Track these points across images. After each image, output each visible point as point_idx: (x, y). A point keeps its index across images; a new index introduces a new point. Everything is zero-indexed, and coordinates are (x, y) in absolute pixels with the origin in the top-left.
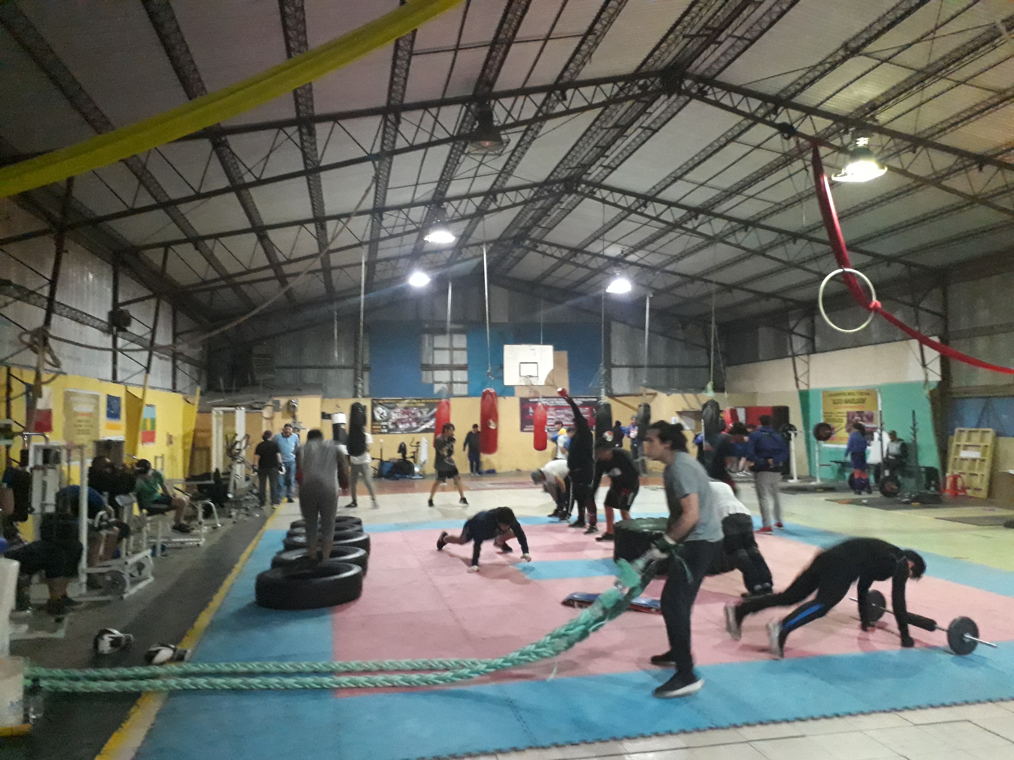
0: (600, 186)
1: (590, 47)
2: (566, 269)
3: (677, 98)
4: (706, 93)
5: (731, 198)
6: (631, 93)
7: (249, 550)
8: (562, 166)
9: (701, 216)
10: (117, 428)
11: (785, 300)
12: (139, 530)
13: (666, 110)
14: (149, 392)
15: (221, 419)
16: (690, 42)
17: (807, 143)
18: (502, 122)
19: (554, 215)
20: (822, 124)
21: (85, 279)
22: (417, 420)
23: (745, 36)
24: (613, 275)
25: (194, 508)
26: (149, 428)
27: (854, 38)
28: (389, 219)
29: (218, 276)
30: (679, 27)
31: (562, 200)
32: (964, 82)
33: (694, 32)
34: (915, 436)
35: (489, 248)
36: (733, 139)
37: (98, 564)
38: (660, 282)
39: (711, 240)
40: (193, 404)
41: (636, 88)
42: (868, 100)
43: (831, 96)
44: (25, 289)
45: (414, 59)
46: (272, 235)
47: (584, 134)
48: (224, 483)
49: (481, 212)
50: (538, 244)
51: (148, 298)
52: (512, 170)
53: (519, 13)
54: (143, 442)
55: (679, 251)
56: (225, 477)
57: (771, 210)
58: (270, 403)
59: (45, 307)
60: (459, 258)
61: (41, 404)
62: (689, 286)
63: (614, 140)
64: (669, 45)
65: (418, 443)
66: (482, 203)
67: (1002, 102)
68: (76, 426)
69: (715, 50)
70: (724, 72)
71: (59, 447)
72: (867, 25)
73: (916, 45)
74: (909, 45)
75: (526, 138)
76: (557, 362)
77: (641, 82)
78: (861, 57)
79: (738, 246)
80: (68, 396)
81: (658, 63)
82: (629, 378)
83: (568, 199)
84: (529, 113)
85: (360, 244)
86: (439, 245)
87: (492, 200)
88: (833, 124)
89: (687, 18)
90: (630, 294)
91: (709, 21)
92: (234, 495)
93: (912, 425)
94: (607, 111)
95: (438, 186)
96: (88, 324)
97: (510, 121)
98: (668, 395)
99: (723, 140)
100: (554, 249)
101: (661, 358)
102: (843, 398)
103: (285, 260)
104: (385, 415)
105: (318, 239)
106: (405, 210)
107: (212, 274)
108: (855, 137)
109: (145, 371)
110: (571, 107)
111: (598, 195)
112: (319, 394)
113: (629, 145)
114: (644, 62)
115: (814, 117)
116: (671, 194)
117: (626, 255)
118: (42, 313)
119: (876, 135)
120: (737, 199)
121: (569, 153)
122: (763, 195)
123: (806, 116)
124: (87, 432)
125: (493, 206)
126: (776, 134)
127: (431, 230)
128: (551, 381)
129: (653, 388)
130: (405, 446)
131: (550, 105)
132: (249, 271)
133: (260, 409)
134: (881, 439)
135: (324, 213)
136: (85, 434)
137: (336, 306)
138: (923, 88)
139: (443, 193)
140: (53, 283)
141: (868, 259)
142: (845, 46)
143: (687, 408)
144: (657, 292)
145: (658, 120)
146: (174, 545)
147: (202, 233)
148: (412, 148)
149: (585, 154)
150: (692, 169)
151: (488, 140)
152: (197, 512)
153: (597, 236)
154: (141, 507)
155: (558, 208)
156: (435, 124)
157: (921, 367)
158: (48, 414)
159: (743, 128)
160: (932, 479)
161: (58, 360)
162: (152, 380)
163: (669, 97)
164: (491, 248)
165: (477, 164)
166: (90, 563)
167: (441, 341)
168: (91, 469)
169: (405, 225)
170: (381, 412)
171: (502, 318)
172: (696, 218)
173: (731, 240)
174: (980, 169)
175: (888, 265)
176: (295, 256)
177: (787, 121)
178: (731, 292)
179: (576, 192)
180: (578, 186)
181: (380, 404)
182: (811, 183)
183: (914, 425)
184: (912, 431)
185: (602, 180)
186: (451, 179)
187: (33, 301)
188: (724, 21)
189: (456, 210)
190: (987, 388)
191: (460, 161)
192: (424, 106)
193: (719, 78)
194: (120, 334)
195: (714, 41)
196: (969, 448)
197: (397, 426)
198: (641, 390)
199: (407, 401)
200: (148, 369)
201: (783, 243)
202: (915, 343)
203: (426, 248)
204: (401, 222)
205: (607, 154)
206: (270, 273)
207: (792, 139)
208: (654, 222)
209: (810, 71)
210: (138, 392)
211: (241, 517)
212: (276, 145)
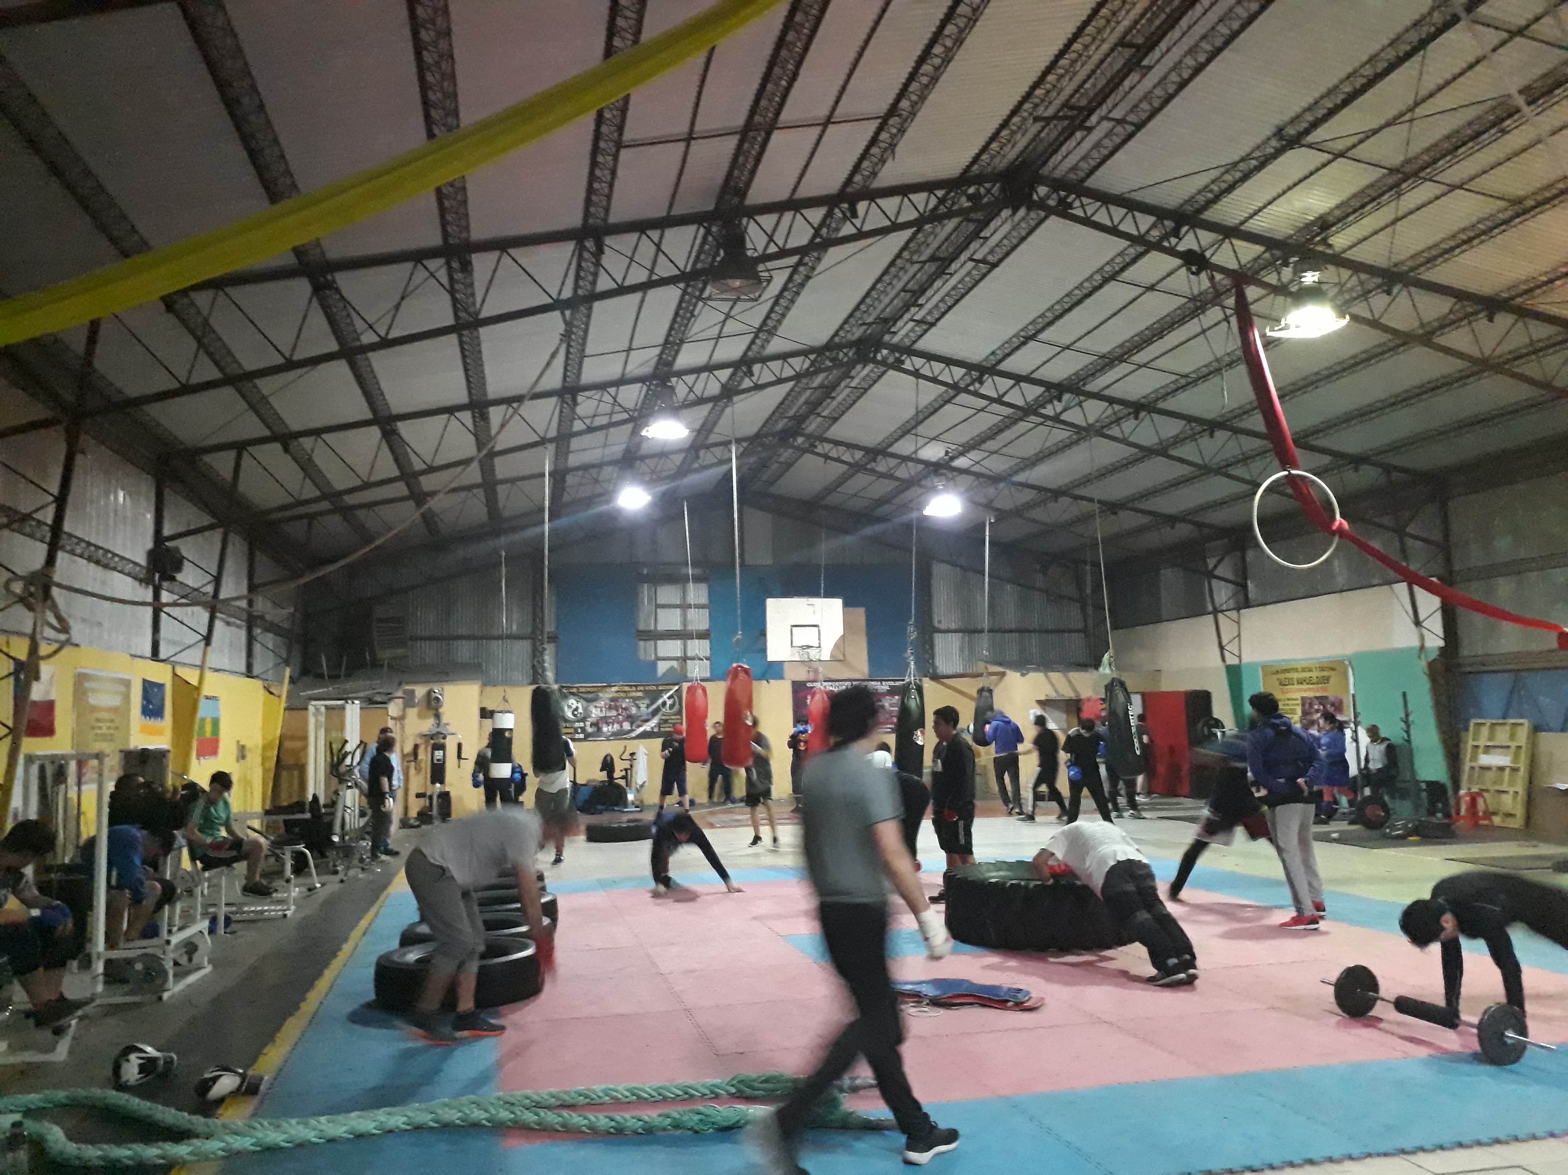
0: (910, 351)
1: (893, 136)
2: (861, 480)
3: (1027, 214)
4: (1070, 205)
5: (1111, 368)
6: (955, 207)
7: (364, 923)
8: (852, 321)
9: (1066, 397)
10: (160, 733)
11: (1199, 525)
12: (190, 892)
13: (1010, 233)
14: (209, 675)
15: (322, 719)
16: (1043, 128)
17: (1227, 282)
18: (760, 249)
19: (840, 398)
20: (1248, 252)
21: (112, 498)
22: (631, 719)
23: (1129, 119)
24: (934, 490)
25: (278, 859)
26: (208, 734)
27: (1293, 121)
28: (586, 405)
29: (318, 493)
30: (1027, 106)
31: (853, 373)
32: (1460, 187)
33: (1050, 112)
34: (1408, 732)
35: (741, 449)
36: (1113, 277)
37: (121, 945)
38: (1008, 498)
39: (1083, 433)
40: (279, 697)
41: (963, 199)
42: (1317, 215)
43: (1260, 210)
44: (16, 512)
45: (624, 154)
46: (403, 428)
47: (886, 272)
48: (326, 819)
49: (728, 392)
50: (817, 443)
51: (211, 527)
52: (775, 328)
53: (784, 83)
54: (199, 755)
55: (1033, 452)
56: (329, 810)
57: (1173, 386)
58: (400, 694)
59: (48, 539)
60: (696, 465)
61: (37, 693)
62: (1052, 505)
63: (931, 280)
64: (1013, 133)
65: (632, 754)
66: (730, 378)
67: (1518, 215)
68: (93, 728)
69: (1083, 139)
70: (1098, 173)
71: (63, 757)
72: (1311, 100)
73: (1387, 129)
74: (1375, 132)
75: (796, 277)
76: (847, 625)
77: (971, 190)
78: (1303, 149)
79: (1125, 441)
80: (81, 680)
81: (997, 161)
82: (962, 650)
83: (862, 372)
84: (801, 237)
85: (542, 442)
86: (665, 443)
87: (745, 374)
88: (1264, 252)
89: (1039, 92)
90: (962, 518)
91: (1072, 96)
92: (342, 837)
93: (1403, 715)
94: (920, 236)
95: (662, 352)
96: (114, 569)
97: (772, 249)
98: (1023, 675)
99: (1098, 277)
100: (842, 449)
101: (1011, 617)
102: (1295, 676)
103: (424, 467)
104: (580, 710)
105: (475, 435)
106: (612, 390)
107: (309, 491)
108: (1298, 271)
109: (202, 644)
110: (866, 228)
111: (908, 365)
112: (477, 679)
113: (954, 288)
114: (976, 159)
115: (1236, 242)
116: (1019, 363)
117: (952, 459)
118: (41, 550)
119: (1331, 268)
120: (1122, 369)
121: (862, 301)
122: (1160, 363)
123: (1223, 240)
124: (110, 738)
125: (747, 383)
126: (1180, 267)
127: (651, 420)
128: (840, 656)
129: (1000, 664)
130: (612, 759)
131: (834, 225)
132: (367, 486)
133: (384, 703)
134: (1356, 740)
135: (485, 395)
136: (104, 740)
137: (503, 540)
138: (1399, 195)
139: (671, 364)
140: (61, 501)
141: (1326, 459)
142: (1279, 132)
143: (1053, 695)
144: (1002, 516)
145: (997, 250)
146: (245, 917)
147: (295, 425)
148: (622, 290)
149: (886, 303)
150: (1051, 323)
151: (737, 278)
152: (283, 865)
153: (907, 430)
154: (193, 859)
155: (847, 387)
156: (656, 255)
157: (1413, 626)
158: (49, 707)
159: (1128, 260)
160: (1438, 800)
161: (67, 623)
162: (215, 658)
163: (1015, 210)
164: (745, 449)
165: (723, 317)
166: (110, 942)
167: (667, 594)
168: (113, 795)
169: (611, 414)
170: (574, 707)
171: (762, 557)
172: (1060, 400)
173: (1115, 431)
174: (1491, 320)
175: (1356, 470)
176: (440, 461)
177: (1196, 247)
178: (1115, 513)
179: (874, 361)
180: (877, 351)
181: (572, 694)
182: (1235, 343)
183: (1407, 715)
184: (1403, 725)
185: (914, 342)
186: (682, 342)
187: (28, 530)
188: (1096, 95)
189: (691, 389)
190: (1516, 656)
191: (696, 313)
192: (641, 227)
193: (1092, 183)
194: (165, 584)
195: (1081, 127)
196: (1492, 750)
197: (599, 729)
198: (980, 667)
199: (613, 689)
200: (207, 639)
201: (1193, 437)
202: (1402, 588)
203: (645, 449)
204: (605, 408)
205: (920, 302)
206: (401, 489)
207: (1203, 276)
208: (995, 407)
209: (1227, 172)
210: (191, 676)
211: (351, 873)
212: (410, 288)
